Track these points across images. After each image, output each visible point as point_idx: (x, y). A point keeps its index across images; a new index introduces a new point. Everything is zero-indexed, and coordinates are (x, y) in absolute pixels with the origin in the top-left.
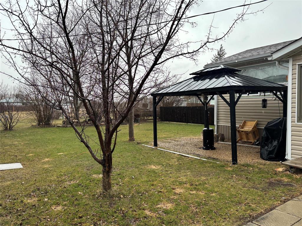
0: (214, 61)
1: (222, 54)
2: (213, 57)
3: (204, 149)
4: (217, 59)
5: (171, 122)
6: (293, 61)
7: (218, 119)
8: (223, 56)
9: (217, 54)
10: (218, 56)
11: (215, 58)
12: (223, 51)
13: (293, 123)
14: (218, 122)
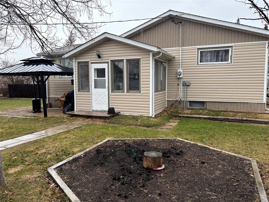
0: (66, 45)
1: (72, 40)
2: (65, 41)
3: (33, 113)
4: (68, 43)
5: (20, 98)
6: (75, 59)
7: (49, 93)
8: (73, 41)
9: (68, 39)
10: (69, 41)
11: (66, 42)
12: (73, 38)
13: (76, 93)
14: (49, 95)
